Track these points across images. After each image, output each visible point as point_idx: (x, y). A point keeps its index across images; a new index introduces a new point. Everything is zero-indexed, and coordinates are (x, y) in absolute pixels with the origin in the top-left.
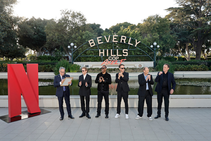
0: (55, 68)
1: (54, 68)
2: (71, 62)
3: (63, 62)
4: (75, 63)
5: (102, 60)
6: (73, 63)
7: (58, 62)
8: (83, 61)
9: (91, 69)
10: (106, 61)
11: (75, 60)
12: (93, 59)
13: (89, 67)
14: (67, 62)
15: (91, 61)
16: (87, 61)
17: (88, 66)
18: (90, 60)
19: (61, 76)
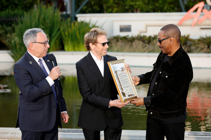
0: (13, 35)
1: (9, 35)
2: (68, 16)
3: (40, 16)
4: (82, 18)
5: (183, 7)
6: (76, 19)
7: (25, 13)
8: (110, 10)
9: (142, 39)
10: (196, 11)
11: (83, 6)
12: (148, 4)
13: (134, 33)
14: (53, 16)
15: (142, 11)
16: (126, 11)
17: (127, 29)
18: (136, 7)
19: (37, 59)
